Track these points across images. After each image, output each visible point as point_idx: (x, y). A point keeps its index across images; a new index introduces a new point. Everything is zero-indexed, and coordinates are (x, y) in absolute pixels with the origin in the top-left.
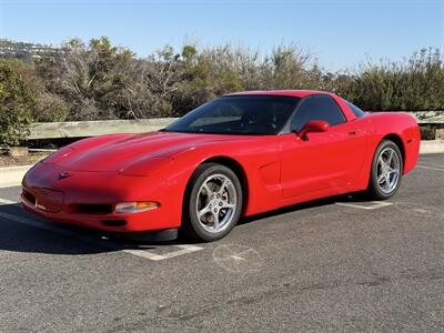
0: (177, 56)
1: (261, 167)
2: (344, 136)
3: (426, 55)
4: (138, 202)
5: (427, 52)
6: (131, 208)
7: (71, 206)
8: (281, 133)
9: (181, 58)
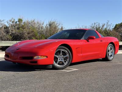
0: (16, 22)
1: (76, 48)
2: (99, 42)
3: (96, 25)
4: (41, 56)
5: (96, 24)
6: (39, 58)
7: (20, 57)
8: (82, 39)
9: (18, 23)
